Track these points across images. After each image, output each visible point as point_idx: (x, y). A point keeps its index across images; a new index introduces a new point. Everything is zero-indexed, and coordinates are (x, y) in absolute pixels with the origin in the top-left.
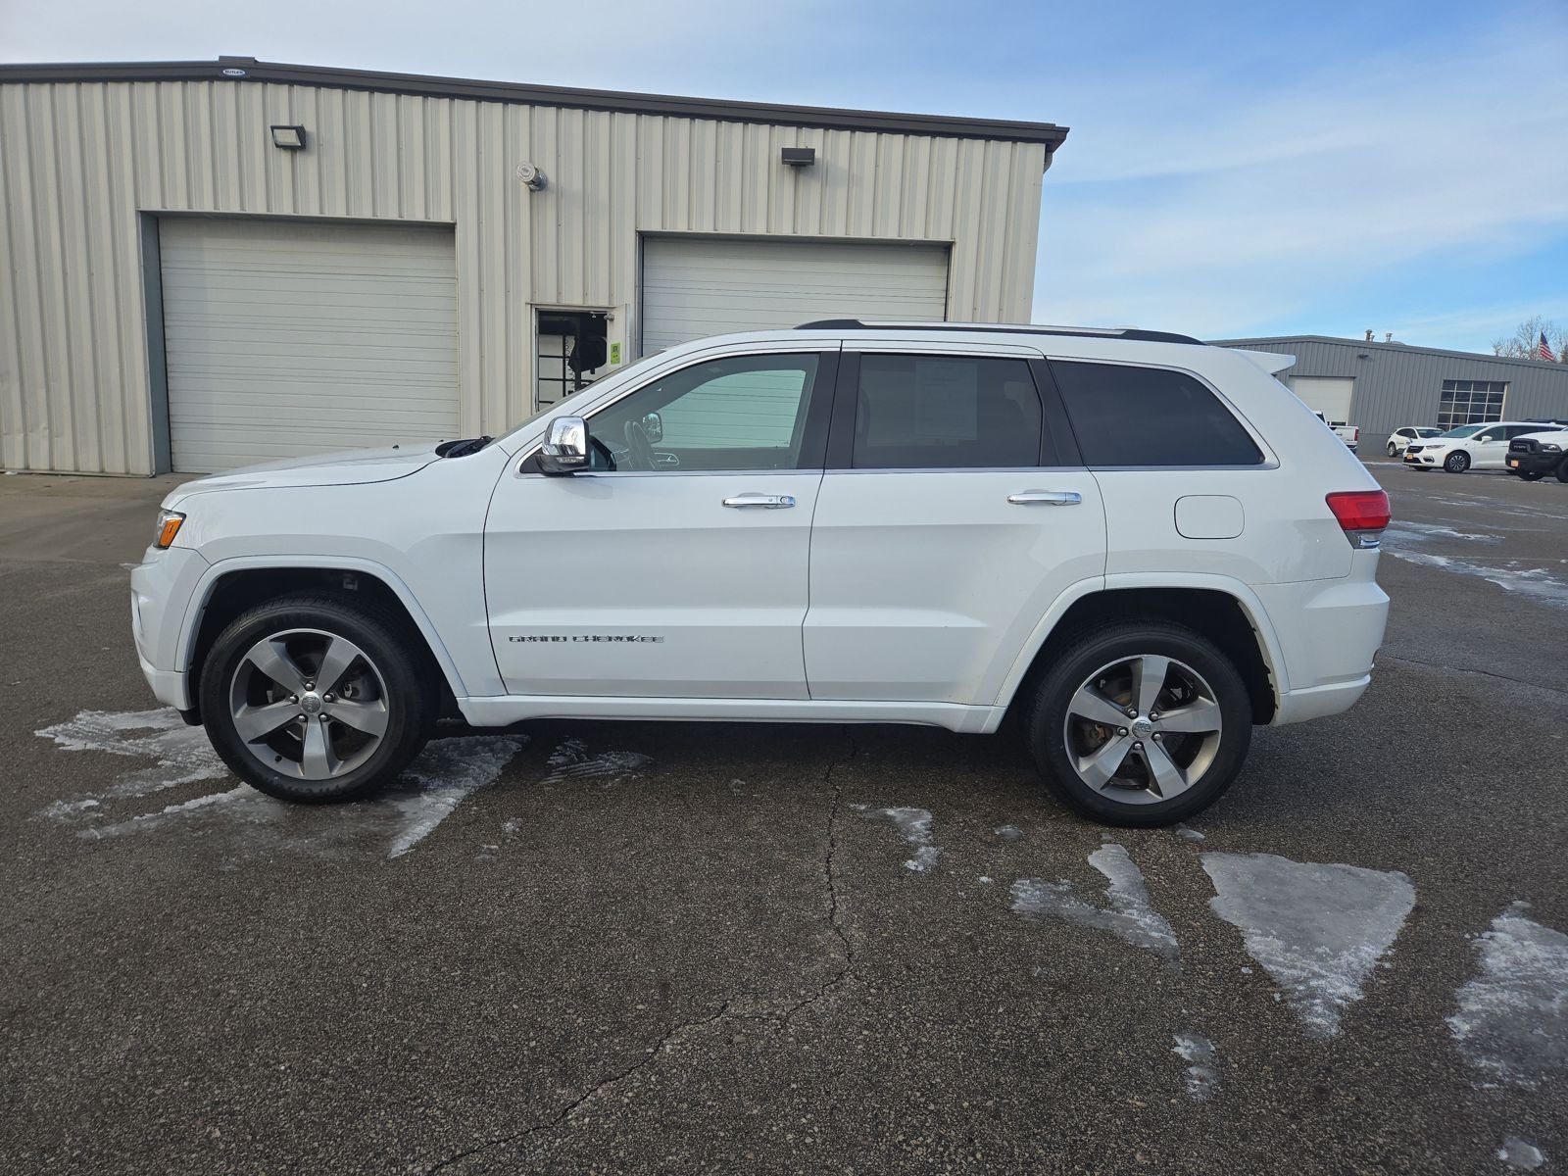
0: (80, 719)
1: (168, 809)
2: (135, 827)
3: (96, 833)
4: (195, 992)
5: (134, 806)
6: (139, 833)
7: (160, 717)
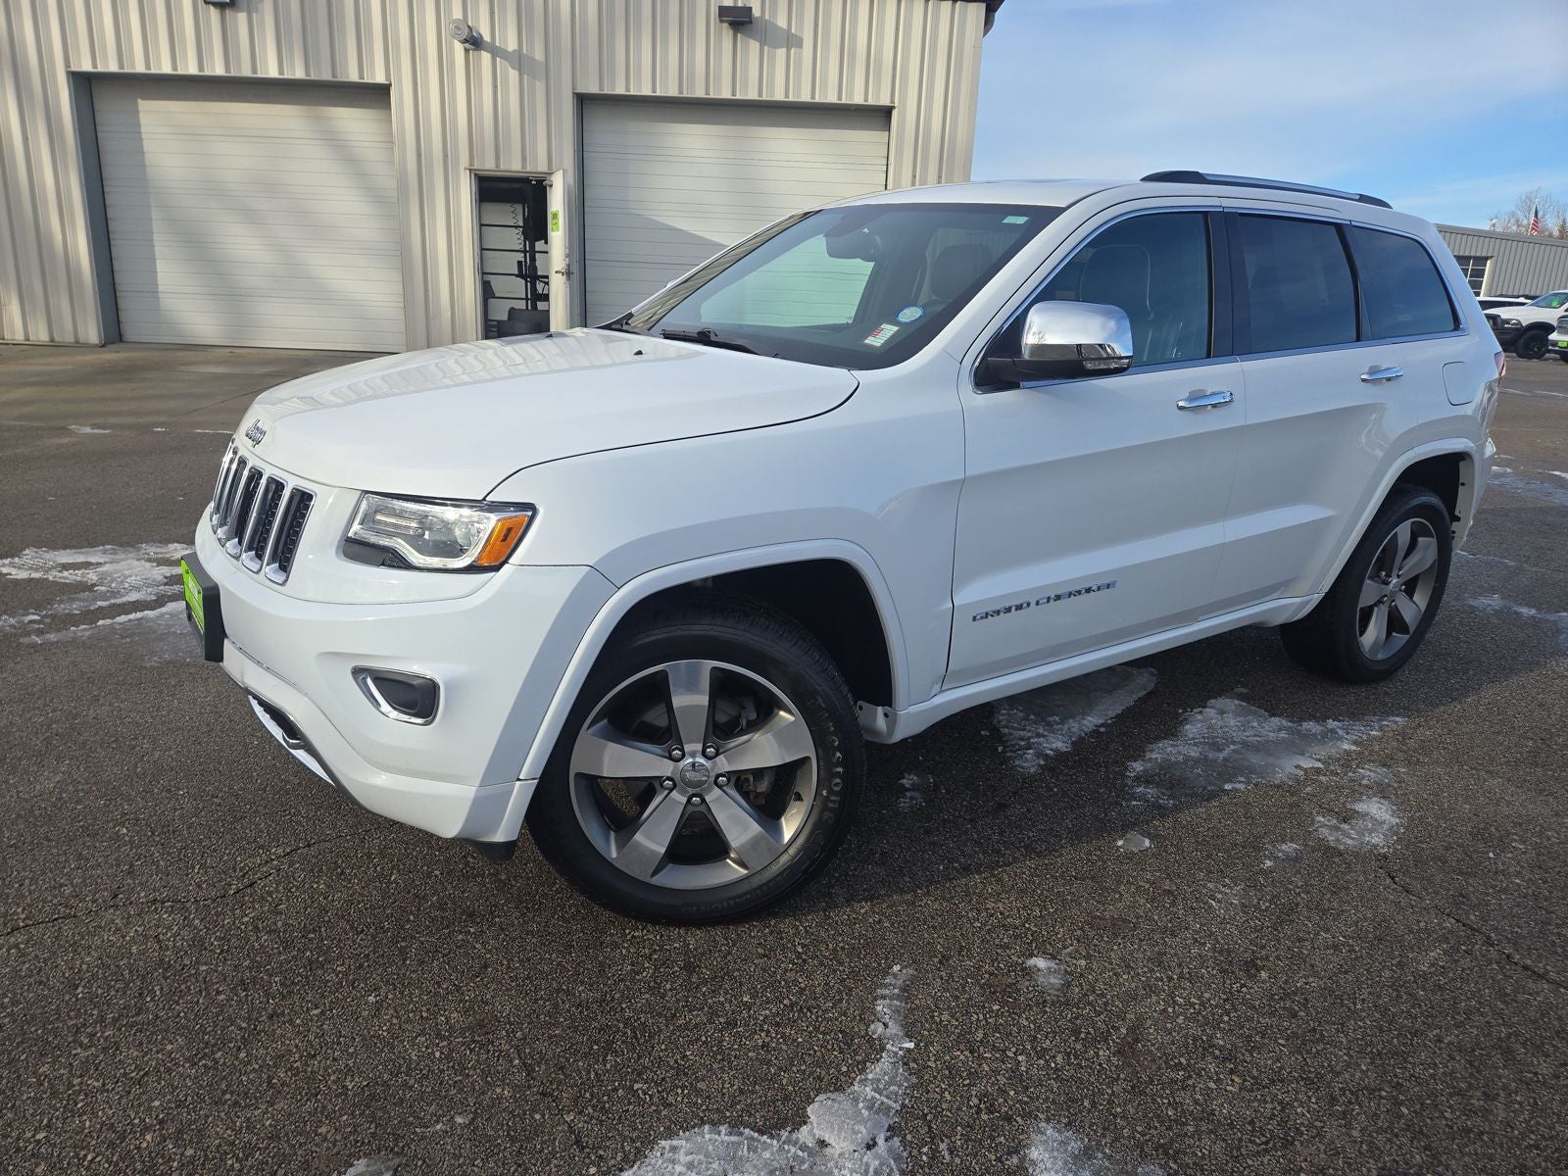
0: (26, 555)
1: (101, 623)
2: (72, 635)
3: (37, 639)
4: (114, 746)
5: (71, 620)
6: (74, 639)
7: (99, 553)
